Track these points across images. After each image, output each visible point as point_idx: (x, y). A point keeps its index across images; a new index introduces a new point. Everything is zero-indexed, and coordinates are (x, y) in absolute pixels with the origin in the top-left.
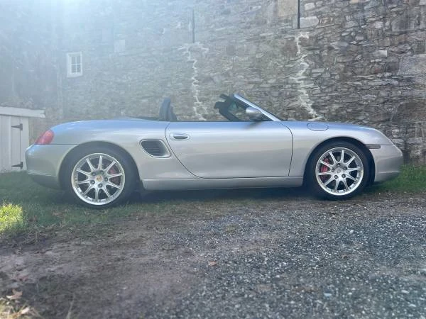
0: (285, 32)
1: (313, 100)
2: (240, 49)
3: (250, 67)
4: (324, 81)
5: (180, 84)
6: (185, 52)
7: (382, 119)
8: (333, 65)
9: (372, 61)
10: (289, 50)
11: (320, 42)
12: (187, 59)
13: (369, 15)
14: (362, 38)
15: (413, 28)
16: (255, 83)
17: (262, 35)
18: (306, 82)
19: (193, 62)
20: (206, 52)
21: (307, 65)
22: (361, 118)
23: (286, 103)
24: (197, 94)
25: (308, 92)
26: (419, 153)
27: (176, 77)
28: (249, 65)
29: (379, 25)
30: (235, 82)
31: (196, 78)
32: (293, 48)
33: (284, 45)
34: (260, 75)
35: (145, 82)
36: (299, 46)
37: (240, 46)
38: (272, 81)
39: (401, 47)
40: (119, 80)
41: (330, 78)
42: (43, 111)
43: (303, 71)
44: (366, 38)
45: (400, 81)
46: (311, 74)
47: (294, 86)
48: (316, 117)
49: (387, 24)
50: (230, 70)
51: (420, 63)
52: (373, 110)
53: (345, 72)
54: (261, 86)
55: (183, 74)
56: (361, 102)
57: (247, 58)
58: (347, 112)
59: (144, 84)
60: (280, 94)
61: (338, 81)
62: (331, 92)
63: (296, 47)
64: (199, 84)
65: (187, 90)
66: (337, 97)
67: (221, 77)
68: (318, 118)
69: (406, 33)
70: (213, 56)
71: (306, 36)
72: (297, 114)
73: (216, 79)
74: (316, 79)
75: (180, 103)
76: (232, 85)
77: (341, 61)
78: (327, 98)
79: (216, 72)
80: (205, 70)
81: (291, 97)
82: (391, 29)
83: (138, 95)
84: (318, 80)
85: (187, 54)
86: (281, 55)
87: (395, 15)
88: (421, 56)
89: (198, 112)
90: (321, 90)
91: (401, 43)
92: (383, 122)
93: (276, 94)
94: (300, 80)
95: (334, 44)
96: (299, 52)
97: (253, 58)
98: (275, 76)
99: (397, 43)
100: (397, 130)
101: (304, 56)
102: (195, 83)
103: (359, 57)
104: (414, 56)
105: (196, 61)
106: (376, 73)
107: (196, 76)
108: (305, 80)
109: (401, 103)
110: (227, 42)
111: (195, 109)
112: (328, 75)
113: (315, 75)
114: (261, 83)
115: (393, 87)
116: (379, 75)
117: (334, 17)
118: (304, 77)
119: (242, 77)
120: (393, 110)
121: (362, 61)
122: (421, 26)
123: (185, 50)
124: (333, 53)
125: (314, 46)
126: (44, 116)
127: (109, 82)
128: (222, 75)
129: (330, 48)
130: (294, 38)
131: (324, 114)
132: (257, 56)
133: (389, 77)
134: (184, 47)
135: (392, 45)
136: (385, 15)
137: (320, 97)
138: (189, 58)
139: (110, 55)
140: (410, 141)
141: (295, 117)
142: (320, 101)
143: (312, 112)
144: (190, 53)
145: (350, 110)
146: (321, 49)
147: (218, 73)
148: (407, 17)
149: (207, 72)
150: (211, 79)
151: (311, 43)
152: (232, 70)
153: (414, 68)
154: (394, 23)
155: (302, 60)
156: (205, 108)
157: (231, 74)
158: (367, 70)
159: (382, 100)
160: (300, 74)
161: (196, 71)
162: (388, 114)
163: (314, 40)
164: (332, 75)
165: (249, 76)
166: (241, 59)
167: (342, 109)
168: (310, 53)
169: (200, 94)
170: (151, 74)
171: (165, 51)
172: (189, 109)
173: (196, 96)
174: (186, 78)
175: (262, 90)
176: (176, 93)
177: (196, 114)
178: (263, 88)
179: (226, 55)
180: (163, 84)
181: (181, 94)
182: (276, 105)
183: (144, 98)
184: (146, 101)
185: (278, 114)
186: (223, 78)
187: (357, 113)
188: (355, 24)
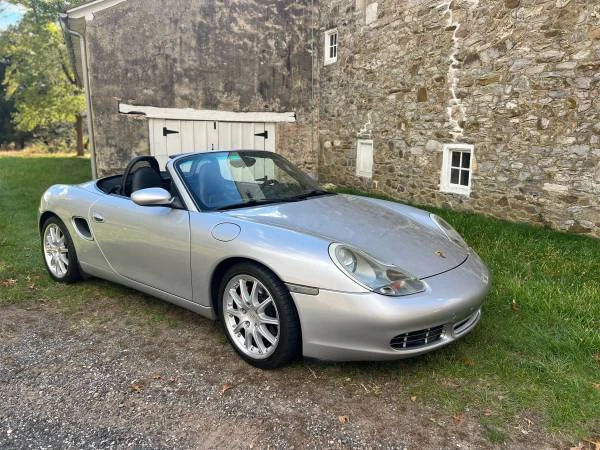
3: (542, 28)
5: (435, 69)
6: (445, 12)
12: (447, 23)
16: (549, 60)
19: (455, 27)
20: (474, 7)
24: (454, 85)
27: (431, 56)
28: (541, 24)
30: (514, 60)
31: (455, 56)
34: (559, 42)
35: (393, 68)
38: (581, 56)
40: (368, 67)
42: (292, 114)
50: (507, 38)
54: (560, 66)
55: (440, 51)
57: (539, 10)
59: (393, 71)
64: (459, 67)
65: (441, 79)
67: (492, 51)
73: (484, 57)
75: (432, 100)
76: (509, 66)
79: (485, 42)
80: (469, 42)
83: (385, 88)
85: (448, 15)
89: (452, 116)
93: (586, 82)
98: (588, 44)
102: (454, 66)
105: (458, 27)
107: (456, 52)
111: (450, 111)
114: (559, 61)
119: (527, 49)
123: (443, 9)
126: (293, 120)
127: (359, 69)
128: (495, 47)
134: (444, 4)
138: (449, 23)
139: (362, 30)
144: (450, 11)
147: (488, 45)
149: (471, 44)
150: (475, 57)
152: (511, 38)
156: (463, 110)
157: (509, 45)
161: (456, 45)
165: (541, 48)
166: (530, 13)
169: (458, 85)
170: (401, 54)
171: (420, 13)
172: (441, 111)
173: (452, 90)
174: (443, 58)
175: (558, 74)
176: (428, 83)
177: (451, 119)
178: (562, 70)
179: (504, 9)
180: (414, 70)
181: (435, 87)
182: (582, 108)
183: (391, 93)
184: (393, 97)
185: (585, 126)
186: (495, 54)
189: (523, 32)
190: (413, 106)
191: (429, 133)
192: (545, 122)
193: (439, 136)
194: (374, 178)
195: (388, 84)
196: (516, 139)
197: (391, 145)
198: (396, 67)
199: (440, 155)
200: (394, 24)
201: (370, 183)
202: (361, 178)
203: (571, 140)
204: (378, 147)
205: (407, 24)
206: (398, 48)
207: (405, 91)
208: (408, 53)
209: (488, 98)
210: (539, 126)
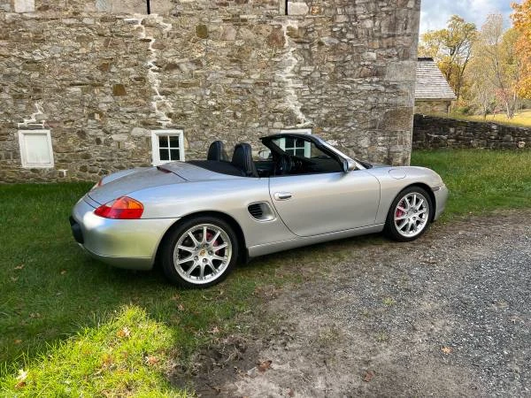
0: (270, 17)
1: (302, 102)
2: (215, 31)
3: (228, 56)
4: (313, 81)
5: (131, 70)
6: (136, 26)
7: (369, 126)
8: (323, 63)
9: (362, 63)
10: (275, 40)
11: (310, 35)
12: (140, 35)
13: (360, 10)
14: (352, 36)
15: (400, 31)
16: (235, 77)
17: (242, 17)
18: (295, 81)
19: (150, 41)
20: (168, 29)
21: (295, 61)
22: (349, 125)
23: (273, 104)
24: (156, 85)
25: (297, 93)
27: (125, 58)
28: (227, 53)
29: (369, 24)
30: (209, 73)
31: (154, 63)
32: (279, 38)
33: (269, 34)
34: (241, 66)
35: (73, 62)
36: (287, 37)
37: (215, 28)
38: (256, 76)
39: (388, 51)
40: (26, 56)
41: (320, 79)
43: (291, 68)
44: (357, 36)
45: (386, 87)
46: (299, 72)
47: (281, 85)
48: (305, 122)
49: (377, 23)
50: (201, 57)
51: (405, 70)
52: (361, 116)
53: (335, 72)
54: (243, 81)
55: (136, 56)
56: (351, 108)
57: (224, 44)
58: (337, 118)
59: (73, 65)
60: (266, 93)
61: (329, 82)
62: (321, 95)
63: (283, 38)
64: (159, 71)
65: (142, 79)
66: (326, 99)
67: (190, 64)
68: (307, 124)
69: (394, 36)
70: (178, 36)
71: (295, 25)
72: (285, 118)
73: (184, 67)
74: (306, 78)
75: (132, 95)
76: (206, 77)
77: (331, 60)
78: (317, 101)
79: (183, 57)
80: (166, 54)
81: (278, 97)
82: (380, 31)
83: (62, 80)
84: (308, 80)
85: (140, 29)
86: (265, 45)
87: (384, 15)
88: (406, 62)
89: (159, 109)
90: (311, 91)
91: (388, 47)
92: (370, 129)
93: (260, 92)
94: (288, 78)
95: (325, 39)
96: (286, 45)
97: (232, 44)
98: (259, 70)
99: (385, 46)
100: (382, 138)
101: (292, 49)
102: (154, 71)
103: (349, 57)
104: (400, 62)
105: (153, 41)
106: (365, 77)
107: (155, 60)
108: (293, 78)
109: (387, 110)
110: (196, 19)
111: (154, 104)
112: (317, 75)
113: (304, 74)
114: (242, 78)
115: (381, 92)
116: (368, 80)
117: (325, 7)
118: (293, 75)
119: (219, 68)
120: (379, 117)
121: (352, 63)
122: (408, 31)
123: (134, 22)
124: (324, 49)
125: (303, 38)
127: (8, 57)
128: (192, 62)
129: (321, 44)
130: (280, 27)
131: (313, 119)
132: (237, 43)
133: (377, 82)
134: (134, 19)
135: (381, 48)
136: (375, 13)
137: (309, 100)
138: (143, 35)
139: (8, 16)
140: (393, 150)
141: (283, 121)
142: (309, 103)
143: (301, 116)
144: (143, 27)
145: (339, 116)
146: (311, 43)
147: (186, 59)
148: (396, 18)
149: (170, 56)
150: (174, 66)
151: (301, 35)
152: (205, 58)
153: (399, 75)
154: (383, 24)
155: (290, 54)
156: (169, 105)
157: (204, 63)
158: (357, 72)
159: (369, 107)
160: (288, 70)
161: (154, 55)
162: (374, 121)
163: (304, 32)
164: (322, 75)
165: (228, 68)
166: (217, 44)
167: (331, 114)
168: (300, 46)
169: (161, 85)
170: (83, 50)
171: (103, 20)
172: (145, 105)
173: (156, 88)
174: (140, 62)
175: (243, 86)
176: (126, 81)
177: (157, 111)
178: (244, 83)
179: (196, 37)
180: (104, 68)
181: (134, 84)
182: (261, 106)
183: (72, 85)
184: (77, 89)
185: (264, 116)
186: (193, 67)
187: (345, 119)
188: (346, 19)
189: (213, 56)
190: (109, 98)
191: (133, 122)
192: (239, 114)
193: (146, 125)
194: (57, 167)
195: (66, 76)
196: (220, 125)
197: (82, 134)
198: (76, 62)
199: (149, 139)
200: (68, 21)
201: (52, 173)
202: (33, 170)
203: (257, 125)
204: (59, 137)
205: (86, 25)
206: (78, 45)
207: (95, 86)
208: (93, 51)
209: (191, 97)
210: (235, 116)
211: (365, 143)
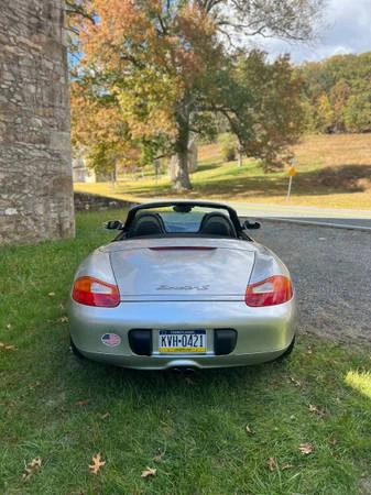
7: (42, 193)
9: (31, 128)
13: (24, 73)
14: (20, 98)
15: (57, 104)
22: (26, 191)
26: (68, 226)
29: (32, 89)
39: (50, 120)
44: (23, 98)
45: (52, 155)
49: (39, 90)
51: (64, 141)
52: (35, 182)
53: (8, 133)
56: (25, 174)
58: (13, 184)
69: (53, 106)
82: (42, 98)
87: (44, 84)
88: (65, 134)
91: (50, 116)
92: (43, 196)
99: (47, 115)
100: (53, 205)
103: (19, 120)
104: (60, 133)
106: (35, 143)
109: (54, 178)
115: (48, 160)
116: (38, 146)
120: (47, 182)
121: (22, 126)
122: (63, 104)
133: (45, 149)
135: (44, 116)
136: (37, 79)
140: (62, 215)
145: (15, 182)
148: (53, 89)
153: (60, 144)
154: (44, 92)
158: (27, 137)
159: (41, 174)
162: (46, 188)
167: (8, 180)
187: (22, 185)
188: (12, 78)
211: (40, 210)
